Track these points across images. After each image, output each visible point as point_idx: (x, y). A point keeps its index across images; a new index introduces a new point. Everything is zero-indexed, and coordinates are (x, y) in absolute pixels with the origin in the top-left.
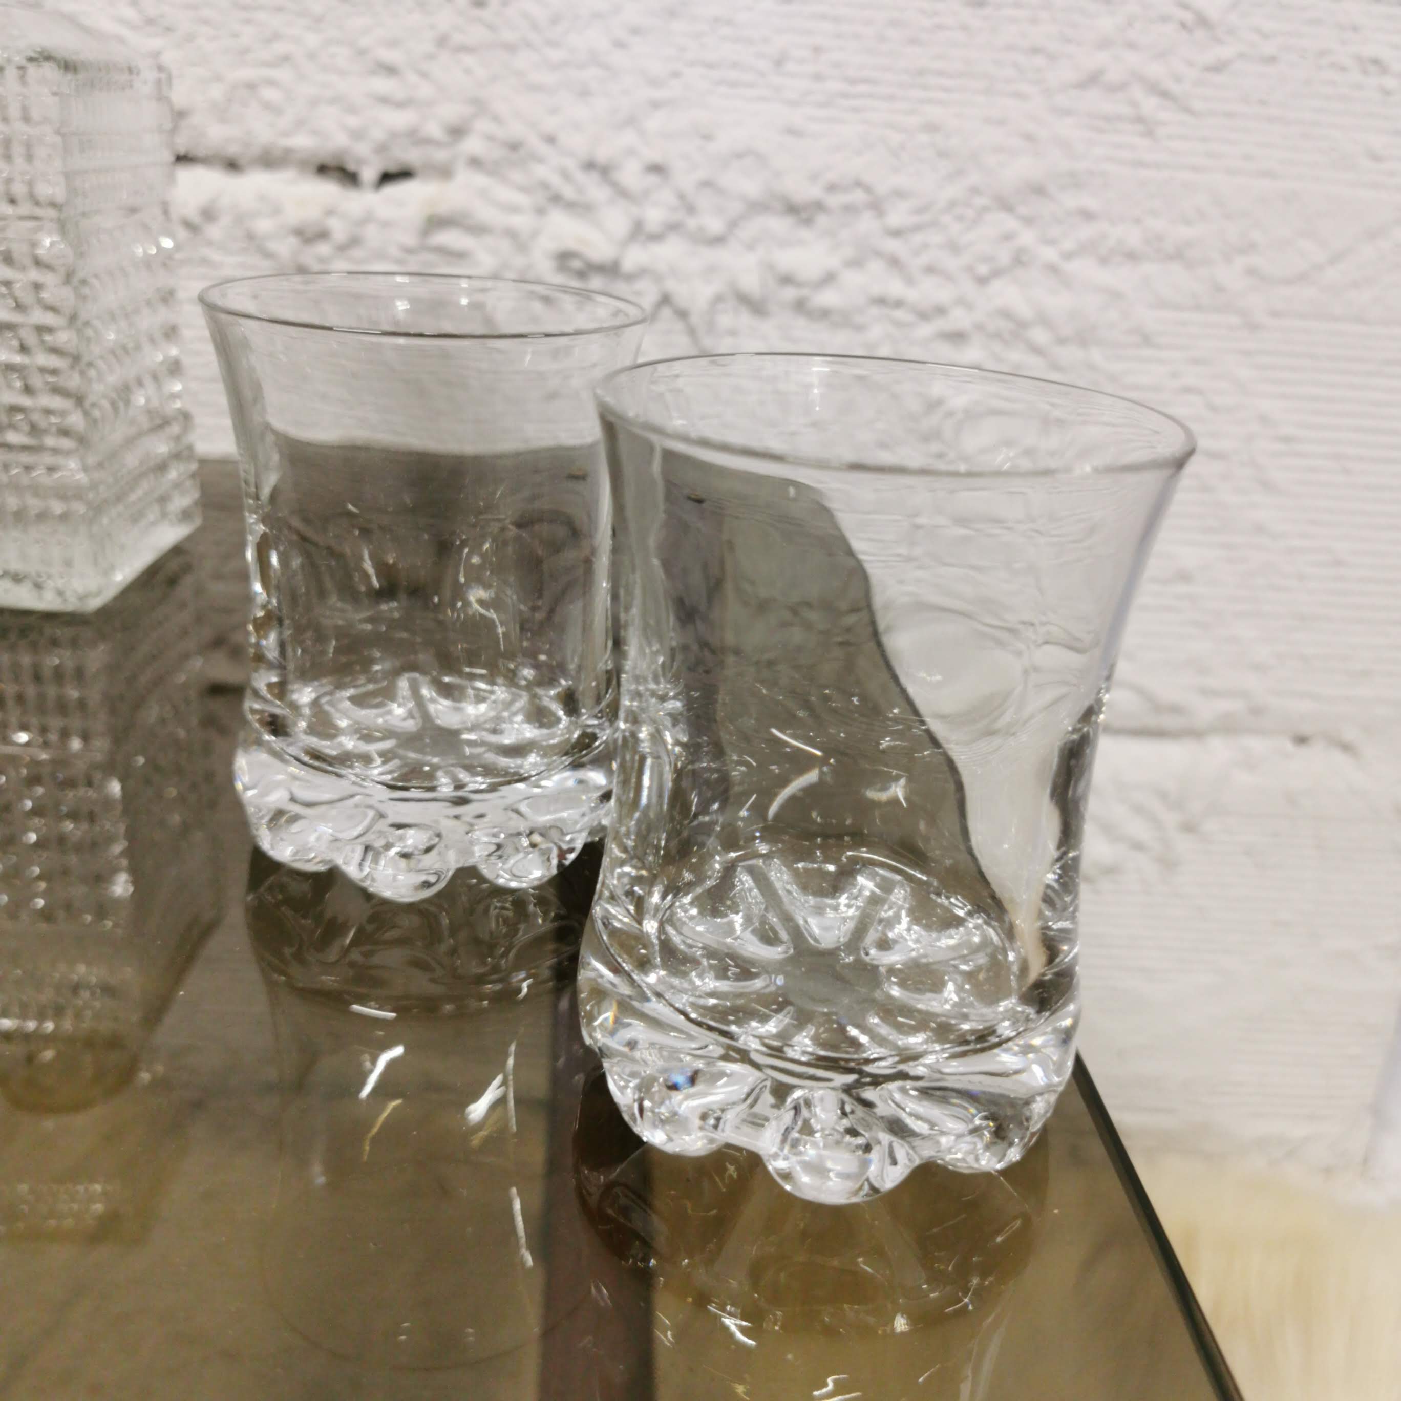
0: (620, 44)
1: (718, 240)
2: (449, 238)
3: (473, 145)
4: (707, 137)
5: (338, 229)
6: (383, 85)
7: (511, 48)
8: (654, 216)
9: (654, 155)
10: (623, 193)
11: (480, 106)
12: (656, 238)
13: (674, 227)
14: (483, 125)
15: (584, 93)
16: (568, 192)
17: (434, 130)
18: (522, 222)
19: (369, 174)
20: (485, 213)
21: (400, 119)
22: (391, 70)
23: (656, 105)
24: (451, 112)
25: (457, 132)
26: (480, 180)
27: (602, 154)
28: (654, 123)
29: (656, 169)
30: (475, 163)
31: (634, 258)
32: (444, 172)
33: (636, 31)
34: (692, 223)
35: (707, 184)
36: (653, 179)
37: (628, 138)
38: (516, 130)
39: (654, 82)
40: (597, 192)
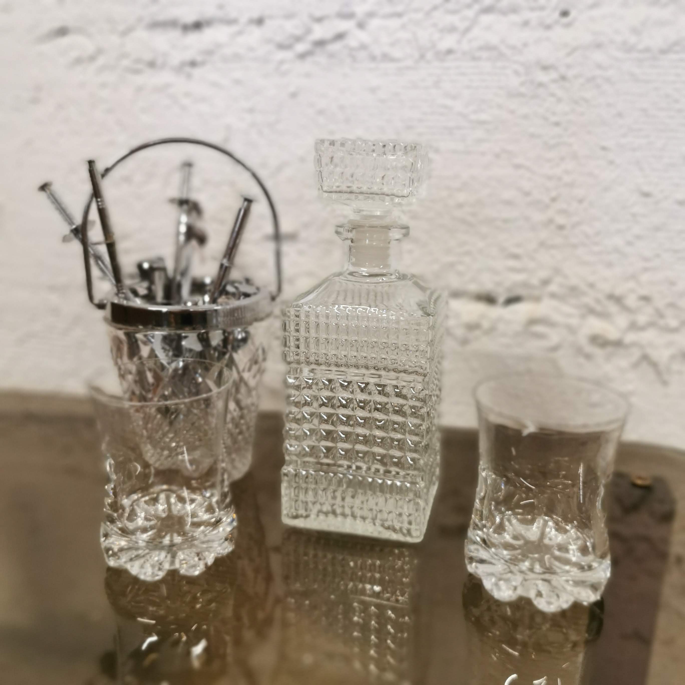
0: (629, 243)
1: (675, 330)
2: (539, 329)
3: (553, 288)
4: (672, 283)
5: (486, 324)
6: (512, 263)
7: (575, 246)
8: (642, 319)
9: (644, 292)
10: (626, 309)
11: (557, 271)
12: (643, 329)
13: (651, 324)
14: (558, 279)
15: (610, 265)
16: (599, 308)
17: (535, 281)
18: (574, 321)
19: (501, 299)
20: (556, 317)
21: (519, 277)
22: (516, 257)
23: (646, 270)
24: (543, 274)
25: (546, 282)
26: (554, 303)
27: (618, 292)
28: (645, 277)
29: (646, 299)
30: (553, 296)
31: (630, 338)
32: (537, 299)
33: (638, 237)
34: (662, 322)
35: (672, 305)
36: (642, 303)
37: (631, 284)
38: (574, 281)
39: (646, 259)
40: (613, 308)
